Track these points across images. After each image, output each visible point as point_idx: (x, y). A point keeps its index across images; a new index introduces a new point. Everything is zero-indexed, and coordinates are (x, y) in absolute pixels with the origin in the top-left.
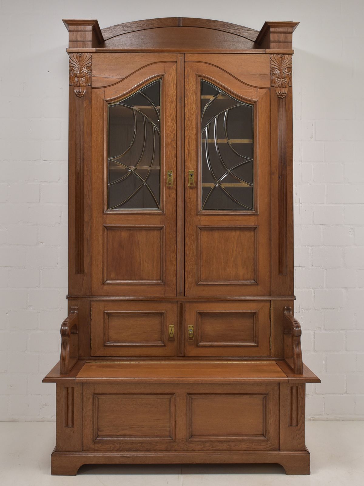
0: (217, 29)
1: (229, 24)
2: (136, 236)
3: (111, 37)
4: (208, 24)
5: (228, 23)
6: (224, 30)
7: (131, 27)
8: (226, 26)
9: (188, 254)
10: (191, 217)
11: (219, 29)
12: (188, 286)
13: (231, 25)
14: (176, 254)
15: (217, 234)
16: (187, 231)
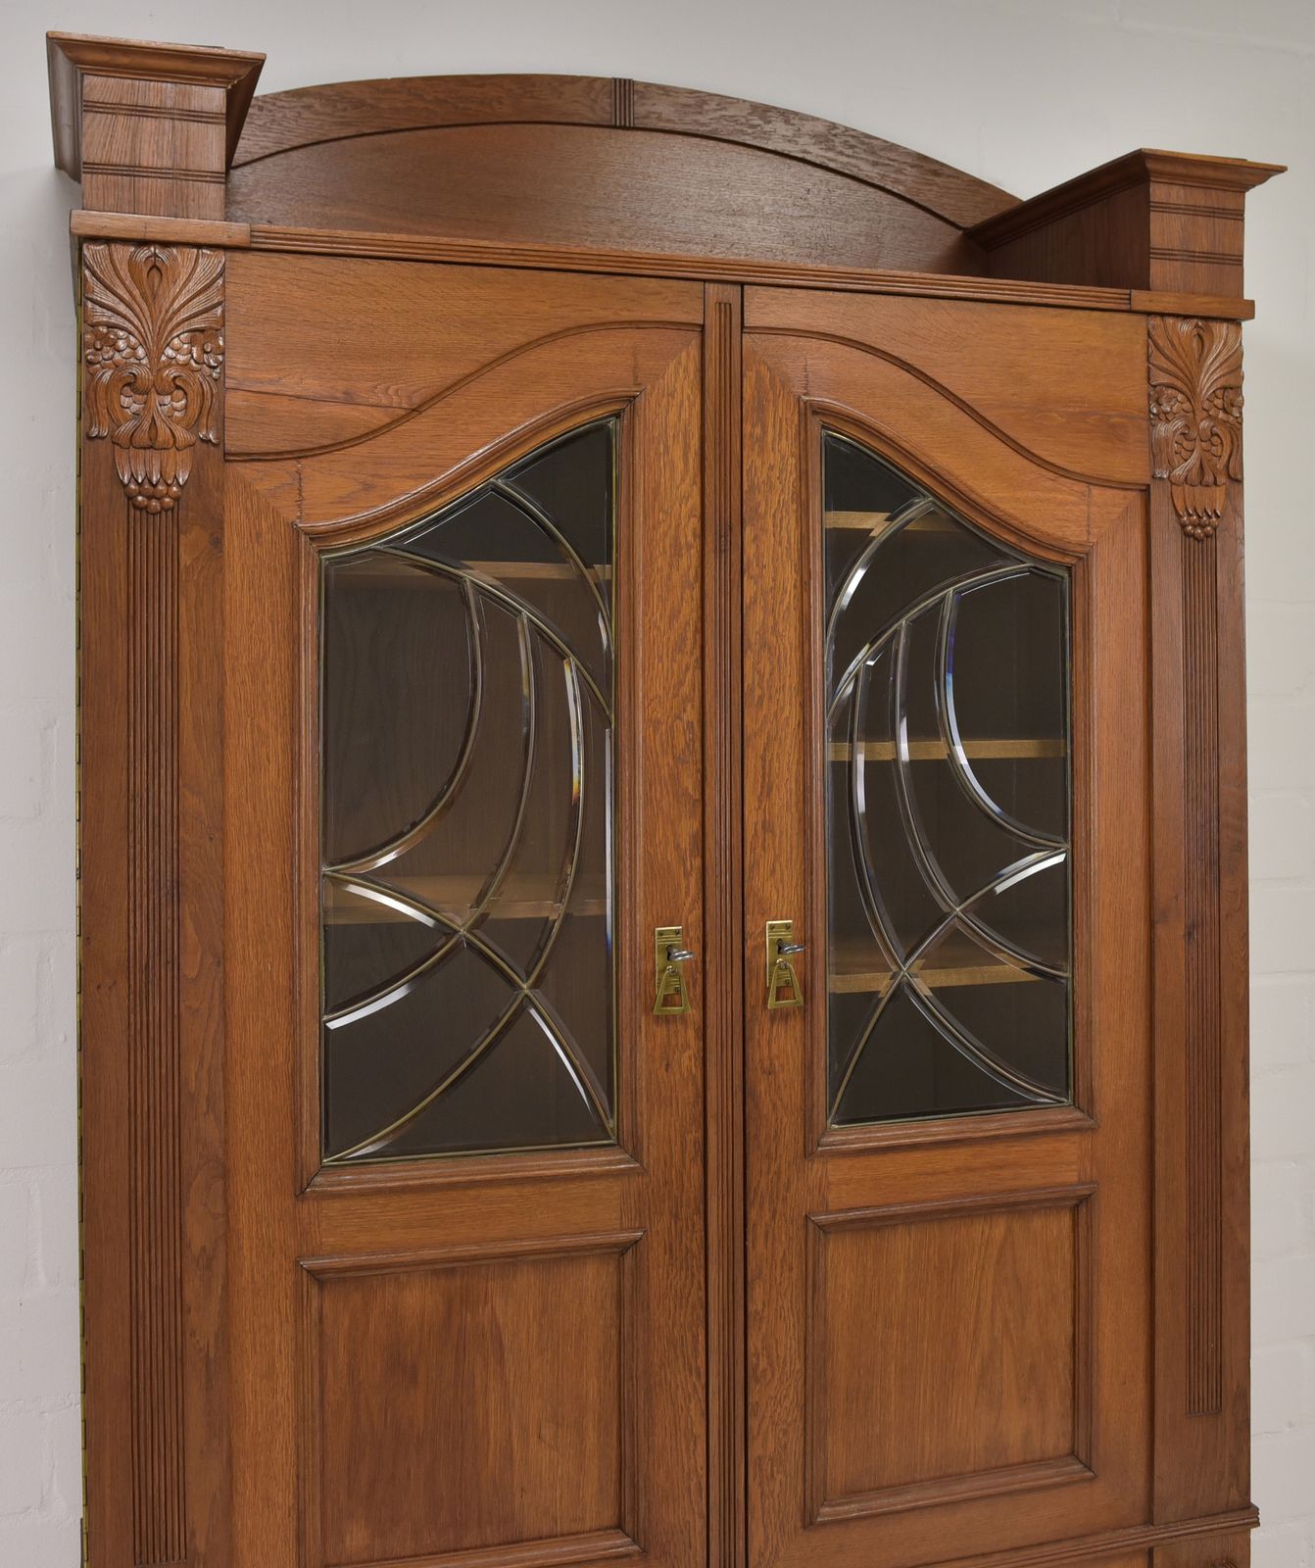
0: (800, 155)
1: (853, 136)
2: (486, 1302)
3: (267, 152)
4: (754, 126)
5: (847, 129)
6: (832, 165)
7: (372, 106)
8: (837, 141)
9: (765, 1371)
10: (778, 1173)
11: (808, 157)
12: (766, 1542)
13: (863, 143)
14: (703, 1381)
15: (902, 1244)
16: (759, 1250)
